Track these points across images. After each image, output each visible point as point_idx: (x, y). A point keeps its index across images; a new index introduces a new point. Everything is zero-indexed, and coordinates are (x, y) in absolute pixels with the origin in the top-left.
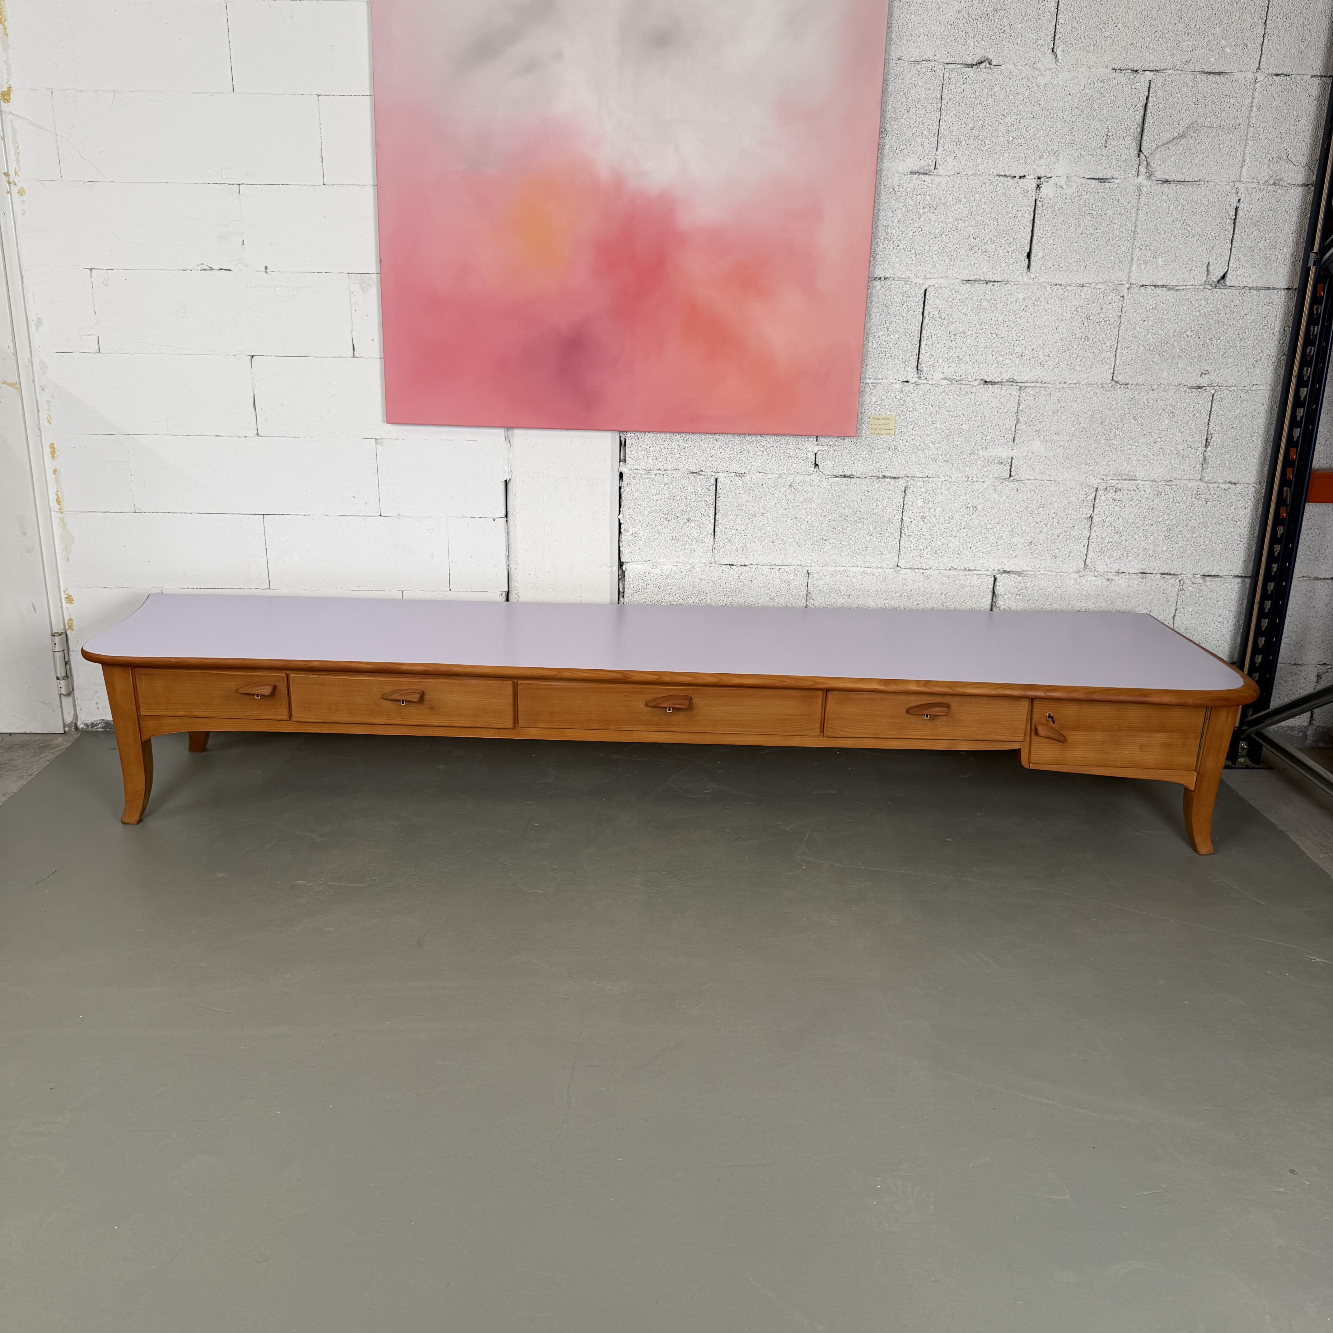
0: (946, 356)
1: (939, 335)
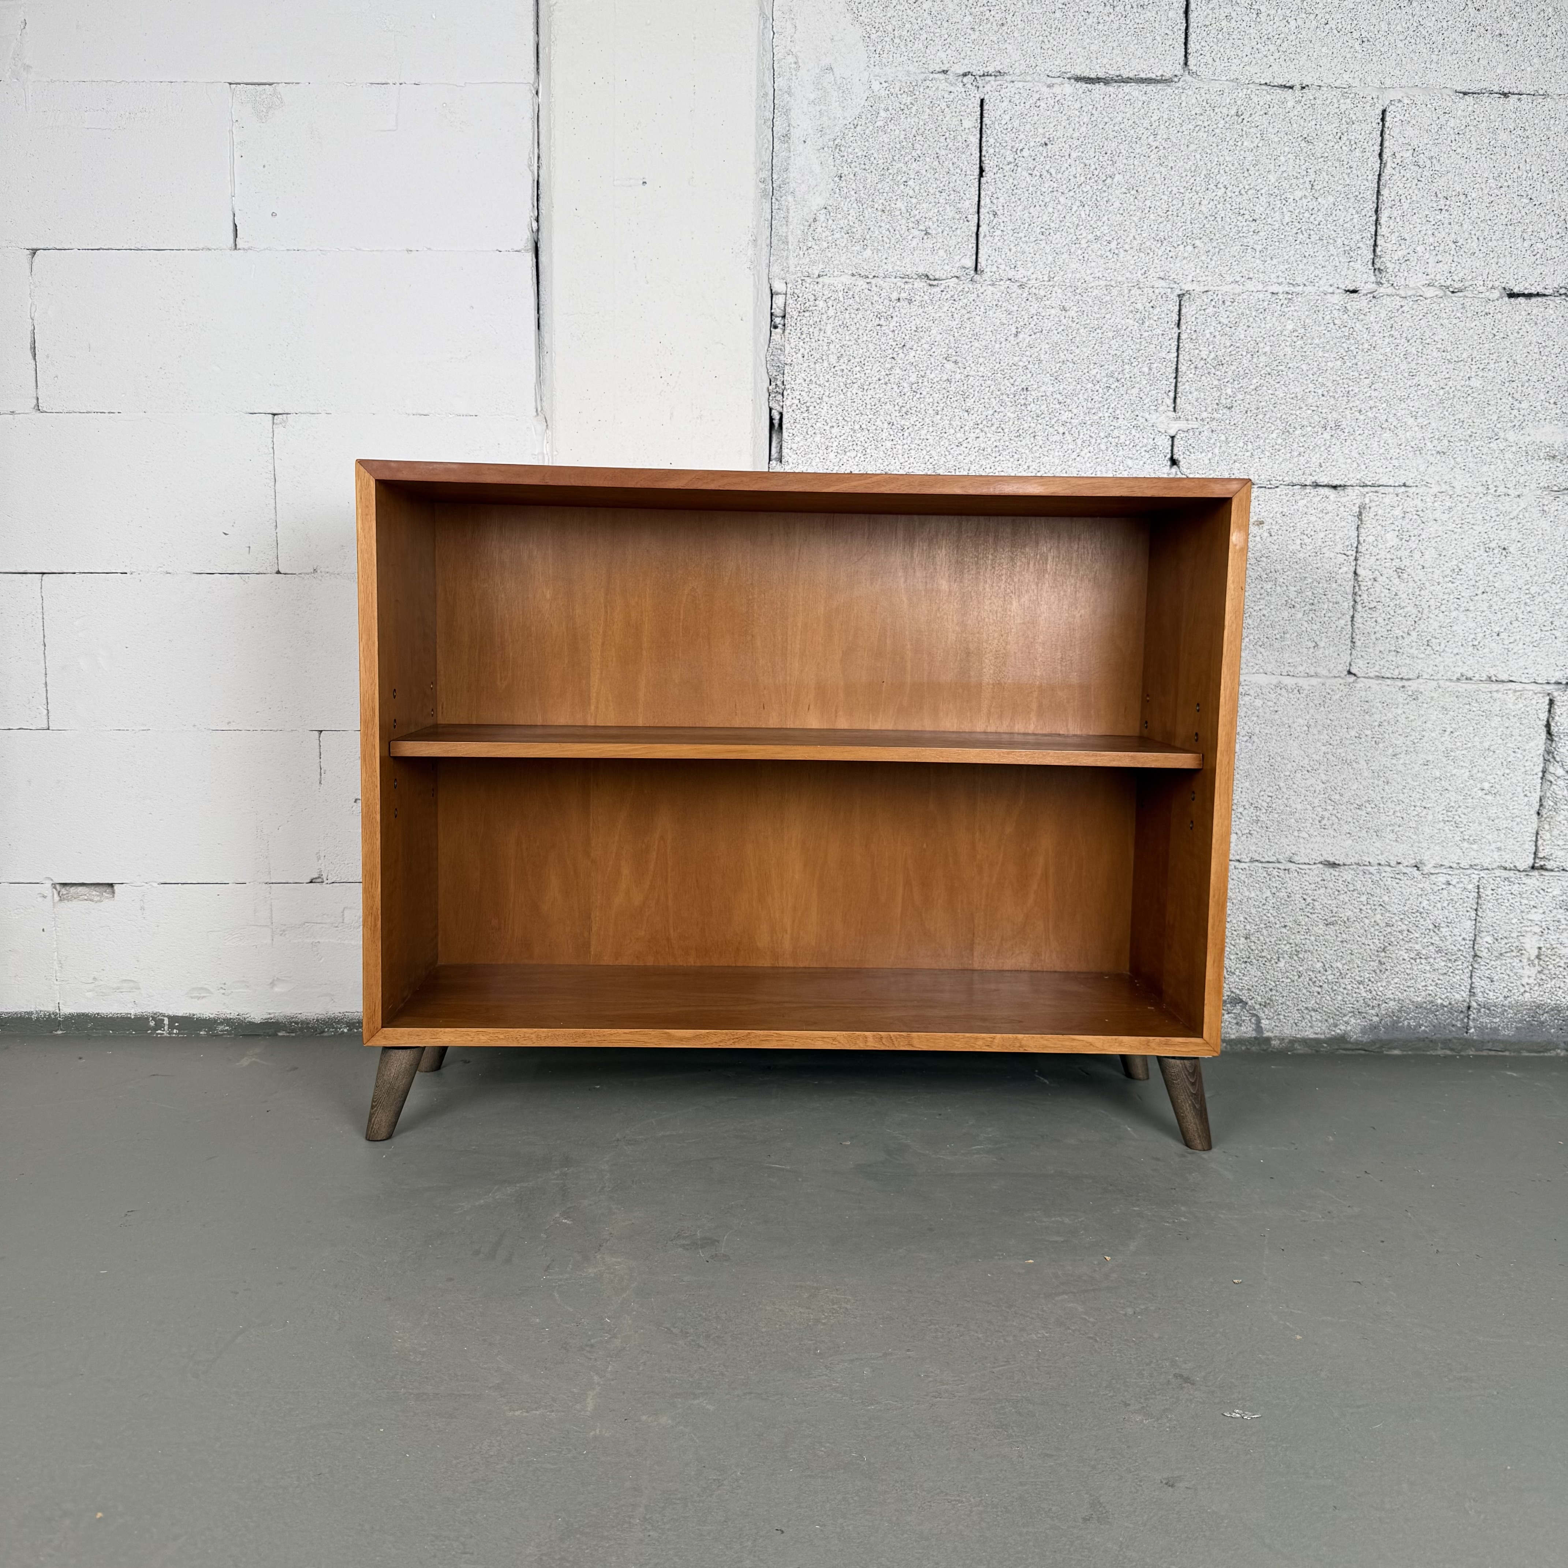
0: (1431, 240)
1: (1414, 199)
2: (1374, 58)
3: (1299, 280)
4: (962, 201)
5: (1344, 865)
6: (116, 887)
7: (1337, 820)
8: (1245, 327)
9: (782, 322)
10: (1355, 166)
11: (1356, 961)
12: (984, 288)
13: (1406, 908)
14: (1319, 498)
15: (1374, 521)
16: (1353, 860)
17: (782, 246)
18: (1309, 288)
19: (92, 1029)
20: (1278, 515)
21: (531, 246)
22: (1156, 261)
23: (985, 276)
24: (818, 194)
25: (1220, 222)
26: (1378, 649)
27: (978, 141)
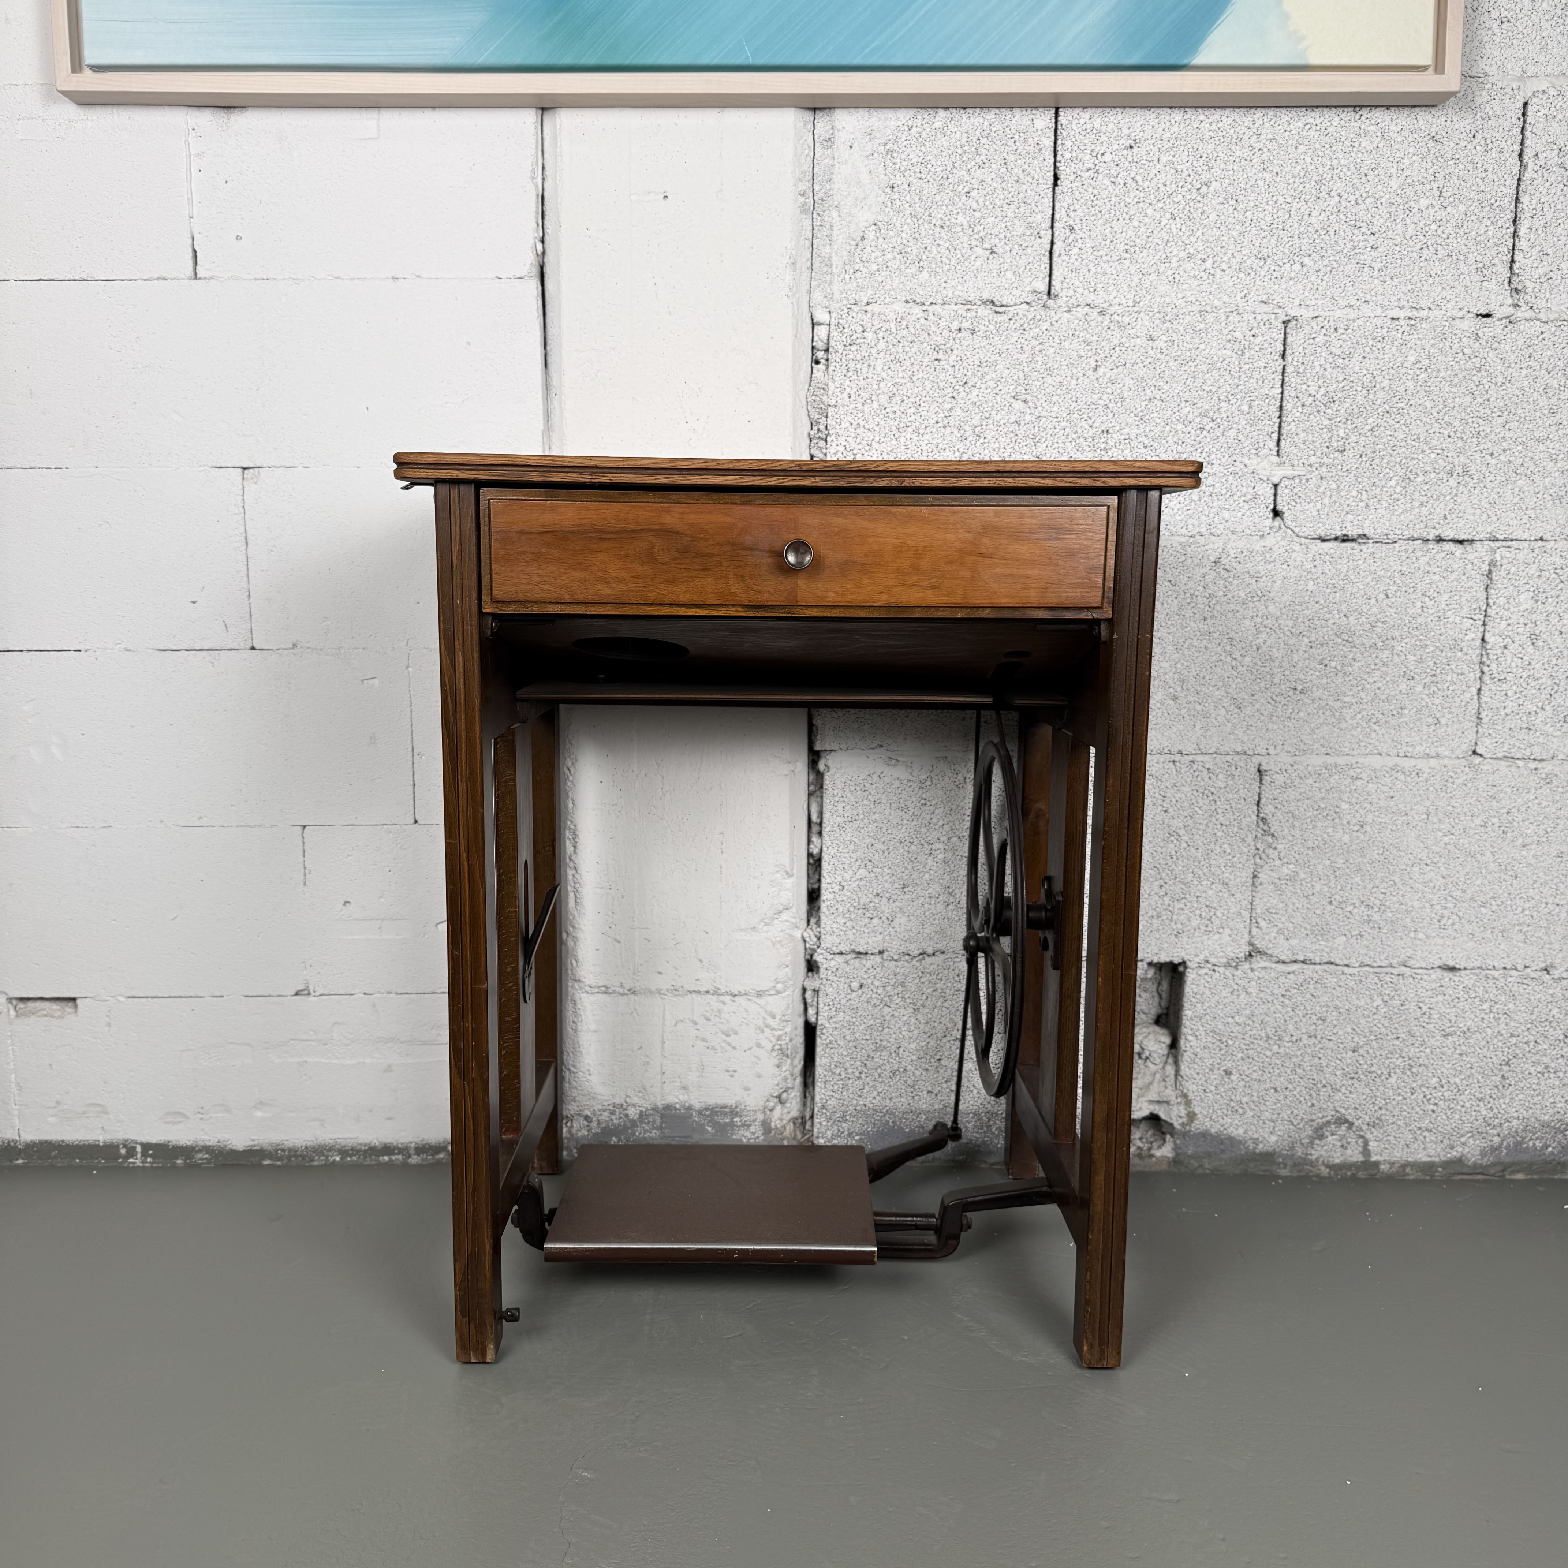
2: (1515, 42)
3: (1423, 303)
4: (1034, 215)
5: (1465, 969)
6: (78, 1001)
7: (1457, 919)
8: (1360, 359)
9: (825, 357)
10: (1490, 169)
11: (1477, 1075)
12: (1059, 315)
13: (1534, 1017)
14: (1443, 555)
15: (1505, 581)
16: (1477, 964)
17: (825, 269)
18: (1436, 313)
19: (56, 1157)
20: (1397, 575)
21: (536, 271)
22: (1258, 282)
23: (1060, 302)
24: (866, 208)
25: (1332, 237)
26: (1508, 726)
27: (1052, 144)
